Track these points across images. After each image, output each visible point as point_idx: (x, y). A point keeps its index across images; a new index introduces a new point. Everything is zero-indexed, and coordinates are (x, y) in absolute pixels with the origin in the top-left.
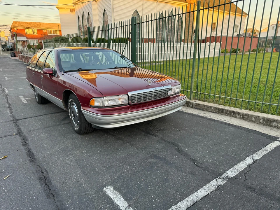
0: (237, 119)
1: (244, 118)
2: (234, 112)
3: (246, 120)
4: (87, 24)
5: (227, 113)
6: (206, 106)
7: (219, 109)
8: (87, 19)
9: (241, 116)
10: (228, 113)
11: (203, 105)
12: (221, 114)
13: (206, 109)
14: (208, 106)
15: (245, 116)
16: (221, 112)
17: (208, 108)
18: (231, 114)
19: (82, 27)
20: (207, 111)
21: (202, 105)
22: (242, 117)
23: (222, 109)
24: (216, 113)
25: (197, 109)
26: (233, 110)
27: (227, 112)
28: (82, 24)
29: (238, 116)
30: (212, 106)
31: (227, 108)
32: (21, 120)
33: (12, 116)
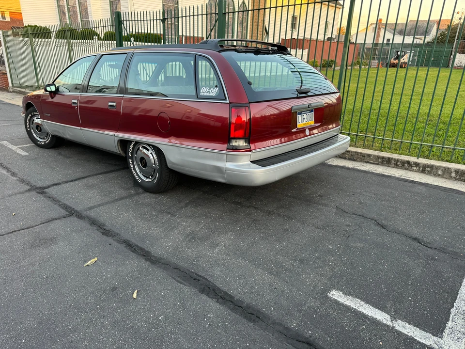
0: (415, 173)
1: (424, 171)
2: (408, 162)
3: (429, 173)
4: (77, 3)
5: (396, 164)
6: (361, 153)
7: (383, 158)
9: (419, 168)
10: (398, 163)
11: (356, 152)
12: (386, 166)
13: (361, 159)
14: (364, 154)
15: (427, 169)
16: (387, 162)
17: (364, 156)
18: (403, 165)
19: (66, 9)
20: (362, 161)
21: (353, 152)
22: (421, 169)
23: (389, 158)
24: (378, 164)
25: (345, 158)
26: (407, 159)
27: (397, 162)
28: (65, 2)
29: (415, 168)
30: (370, 153)
31: (395, 156)
32: (48, 187)
33: (22, 181)
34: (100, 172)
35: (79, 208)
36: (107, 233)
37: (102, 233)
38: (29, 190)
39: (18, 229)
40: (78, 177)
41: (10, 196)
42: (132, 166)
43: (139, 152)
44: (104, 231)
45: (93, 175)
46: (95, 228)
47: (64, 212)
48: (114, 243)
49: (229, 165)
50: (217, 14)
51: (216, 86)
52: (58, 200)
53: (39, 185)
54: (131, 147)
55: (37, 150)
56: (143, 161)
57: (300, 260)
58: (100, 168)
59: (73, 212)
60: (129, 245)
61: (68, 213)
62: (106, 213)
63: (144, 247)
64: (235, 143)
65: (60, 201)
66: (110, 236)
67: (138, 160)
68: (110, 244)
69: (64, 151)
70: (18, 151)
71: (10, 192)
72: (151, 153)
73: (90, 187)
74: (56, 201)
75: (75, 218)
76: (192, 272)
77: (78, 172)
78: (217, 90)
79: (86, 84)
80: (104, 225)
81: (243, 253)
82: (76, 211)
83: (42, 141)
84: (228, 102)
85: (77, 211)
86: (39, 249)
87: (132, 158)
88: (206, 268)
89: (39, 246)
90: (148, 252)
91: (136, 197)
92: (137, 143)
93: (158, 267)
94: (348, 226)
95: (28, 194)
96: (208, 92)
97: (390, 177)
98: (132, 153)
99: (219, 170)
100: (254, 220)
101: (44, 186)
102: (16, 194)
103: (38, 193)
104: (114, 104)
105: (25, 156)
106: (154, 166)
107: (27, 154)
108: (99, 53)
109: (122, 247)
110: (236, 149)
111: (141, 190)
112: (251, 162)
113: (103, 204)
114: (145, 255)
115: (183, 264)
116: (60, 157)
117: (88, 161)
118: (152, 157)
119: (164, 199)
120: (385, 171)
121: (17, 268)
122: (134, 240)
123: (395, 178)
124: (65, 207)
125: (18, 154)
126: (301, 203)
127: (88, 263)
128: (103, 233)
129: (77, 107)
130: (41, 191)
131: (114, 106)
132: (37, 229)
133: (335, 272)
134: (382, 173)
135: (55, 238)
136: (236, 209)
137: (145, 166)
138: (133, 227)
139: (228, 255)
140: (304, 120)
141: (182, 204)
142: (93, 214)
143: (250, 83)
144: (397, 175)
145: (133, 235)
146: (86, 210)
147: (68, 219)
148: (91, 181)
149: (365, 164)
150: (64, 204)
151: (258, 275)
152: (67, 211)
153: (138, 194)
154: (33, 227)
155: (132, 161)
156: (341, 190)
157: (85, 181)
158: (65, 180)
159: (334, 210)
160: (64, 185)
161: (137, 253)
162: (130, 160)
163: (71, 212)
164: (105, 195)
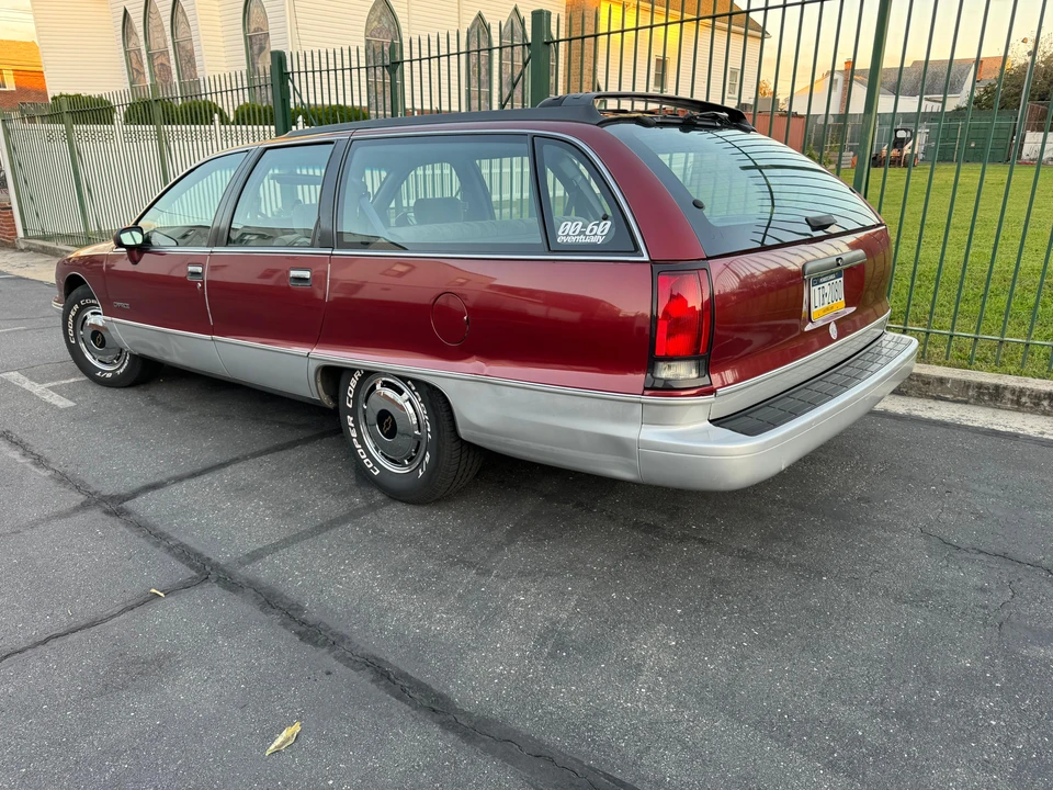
2: (1051, 396)
4: (170, 43)
5: (1018, 402)
6: (919, 375)
7: (980, 386)
8: (169, 23)
10: (1023, 400)
12: (989, 406)
13: (920, 389)
14: (928, 377)
16: (992, 396)
17: (929, 383)
18: (1037, 405)
19: (145, 57)
20: (922, 395)
23: (997, 387)
24: (966, 403)
26: (1048, 389)
27: (1019, 397)
28: (143, 43)
30: (944, 375)
31: (1011, 381)
32: (134, 495)
33: (63, 479)
34: (263, 447)
35: (222, 556)
36: (312, 633)
37: (298, 633)
38: (84, 506)
39: (61, 631)
40: (208, 464)
41: (33, 525)
42: (354, 434)
43: (373, 396)
44: (303, 629)
45: (245, 458)
46: (276, 618)
47: (183, 572)
48: (340, 669)
49: (651, 434)
50: (529, 45)
51: (605, 218)
52: (163, 534)
53: (108, 489)
54: (353, 383)
55: (95, 392)
56: (387, 422)
57: (900, 715)
58: (260, 435)
59: (208, 569)
60: (382, 673)
61: (194, 573)
62: (298, 569)
63: (427, 678)
64: (666, 372)
65: (169, 537)
66: (324, 645)
67: (373, 418)
68: (329, 673)
69: (164, 394)
70: (47, 397)
71: (35, 514)
72: (410, 400)
73: (243, 491)
74: (157, 537)
75: (217, 589)
76: (589, 767)
77: (205, 449)
78: (608, 227)
79: (224, 224)
80: (300, 609)
81: (726, 697)
82: (216, 567)
83: (107, 370)
84: (646, 258)
85: (217, 565)
86: (127, 697)
87: (353, 412)
88: (631, 753)
89: (125, 687)
90: (441, 696)
91: (371, 518)
92: (369, 374)
93: (485, 751)
94: (983, 590)
95: (81, 518)
96: (582, 233)
97: (1015, 436)
98: (355, 399)
99: (619, 446)
100: (713, 582)
101: (123, 492)
102: (49, 519)
103: (107, 512)
104: (307, 274)
105: (66, 409)
106: (417, 432)
107: (71, 404)
108: (255, 145)
109: (364, 680)
110: (668, 389)
111: (379, 497)
112: (711, 421)
113: (287, 542)
114: (437, 708)
115: (555, 740)
116: (154, 409)
117: (227, 418)
118: (411, 410)
119: (446, 520)
120: (995, 420)
121: (68, 769)
122: (393, 658)
123: (1028, 438)
124: (185, 554)
125: (47, 404)
126: (822, 523)
127: (278, 742)
128: (302, 636)
129: (202, 283)
130: (115, 506)
131: (305, 279)
132: (114, 628)
133: (1020, 753)
134: (990, 426)
135: (169, 657)
136: (651, 549)
137: (391, 433)
138: (382, 613)
139: (681, 704)
140: (826, 301)
141: (498, 536)
142: (263, 572)
143: (698, 205)
144: (1032, 432)
145: (387, 638)
146: (242, 564)
147: (197, 591)
148: (244, 473)
149: (932, 403)
150: (182, 545)
151: (798, 776)
152: (192, 567)
153: (372, 508)
154: (102, 621)
155: (356, 422)
156: (911, 478)
157: (227, 475)
158: (174, 473)
159: (921, 542)
160: (175, 489)
161: (412, 702)
162: (350, 418)
163: (205, 571)
164: (288, 514)
